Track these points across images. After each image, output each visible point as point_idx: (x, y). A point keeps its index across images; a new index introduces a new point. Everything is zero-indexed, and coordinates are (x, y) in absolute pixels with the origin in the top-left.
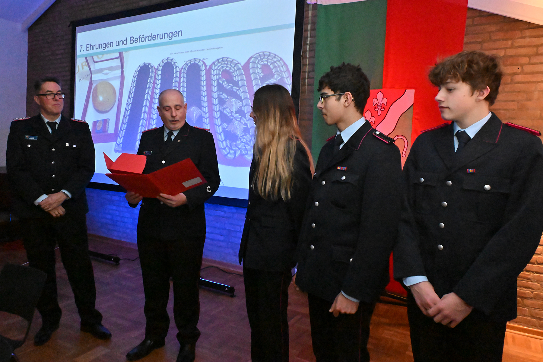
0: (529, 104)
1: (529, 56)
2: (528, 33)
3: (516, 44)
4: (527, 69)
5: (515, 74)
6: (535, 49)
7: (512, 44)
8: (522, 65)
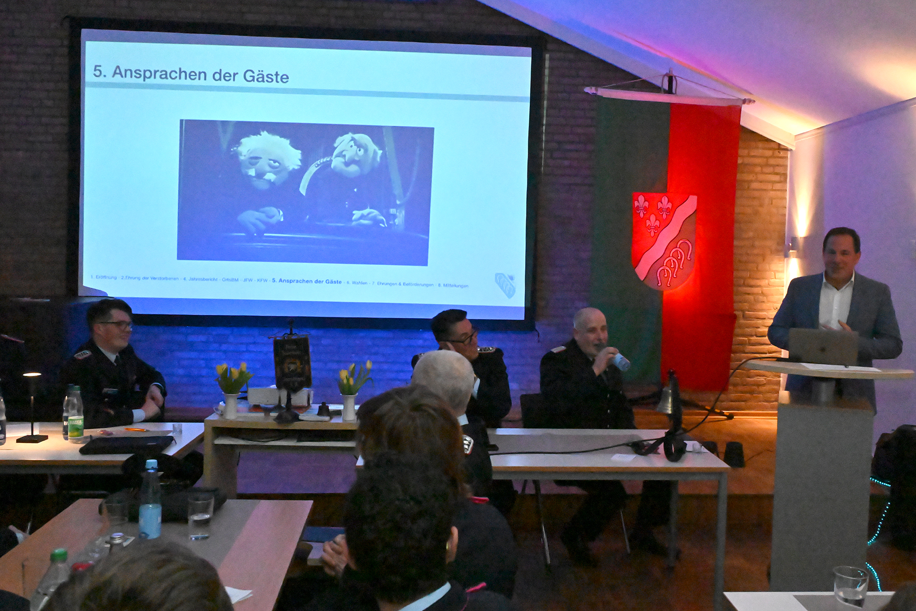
0: (760, 209)
1: (762, 166)
2: (760, 145)
3: (752, 154)
4: (761, 177)
5: (751, 181)
6: (765, 160)
7: (749, 153)
8: (756, 174)
